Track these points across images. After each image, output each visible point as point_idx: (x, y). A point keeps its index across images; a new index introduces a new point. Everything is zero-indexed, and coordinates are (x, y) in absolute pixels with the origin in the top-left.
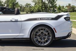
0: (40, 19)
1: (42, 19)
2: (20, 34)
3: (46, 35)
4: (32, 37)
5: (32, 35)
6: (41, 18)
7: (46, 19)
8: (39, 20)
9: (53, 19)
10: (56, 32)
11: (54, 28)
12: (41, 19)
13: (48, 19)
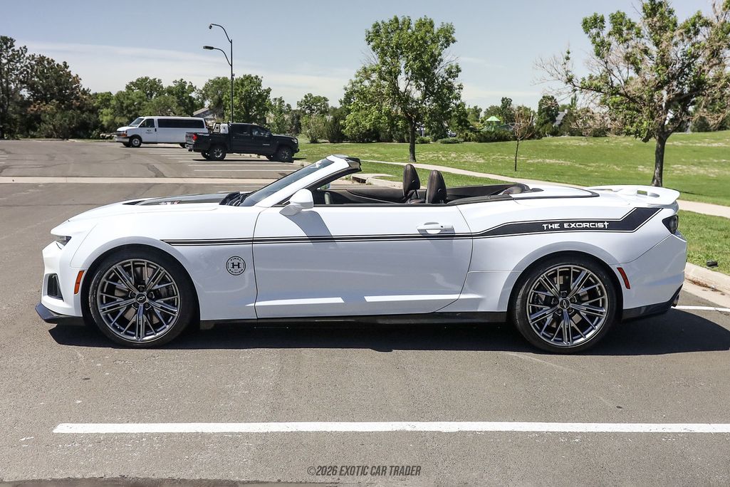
0: (556, 226)
1: (566, 226)
2: (463, 296)
3: (580, 300)
4: (518, 308)
5: (518, 302)
6: (561, 223)
7: (584, 225)
8: (552, 229)
9: (614, 226)
10: (628, 286)
11: (620, 269)
12: (562, 226)
13: (592, 225)
